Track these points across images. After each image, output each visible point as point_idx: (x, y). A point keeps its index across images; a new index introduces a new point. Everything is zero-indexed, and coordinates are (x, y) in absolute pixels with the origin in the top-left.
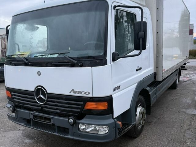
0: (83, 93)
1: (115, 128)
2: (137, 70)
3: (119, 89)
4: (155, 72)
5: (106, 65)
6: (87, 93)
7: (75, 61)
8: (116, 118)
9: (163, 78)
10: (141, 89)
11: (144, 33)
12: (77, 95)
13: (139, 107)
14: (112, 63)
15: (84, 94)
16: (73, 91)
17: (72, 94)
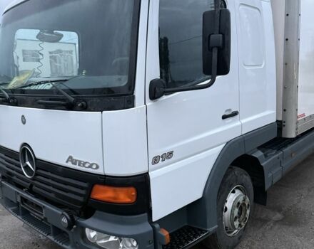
0: (87, 165)
1: (153, 244)
2: (224, 117)
3: (168, 158)
4: (280, 119)
5: (133, 107)
6: (94, 166)
7: (71, 98)
8: (158, 222)
9: (296, 133)
10: (238, 156)
11: (221, 35)
12: (77, 167)
13: (234, 192)
14: (149, 103)
15: (89, 167)
16: (70, 159)
17: (70, 165)
